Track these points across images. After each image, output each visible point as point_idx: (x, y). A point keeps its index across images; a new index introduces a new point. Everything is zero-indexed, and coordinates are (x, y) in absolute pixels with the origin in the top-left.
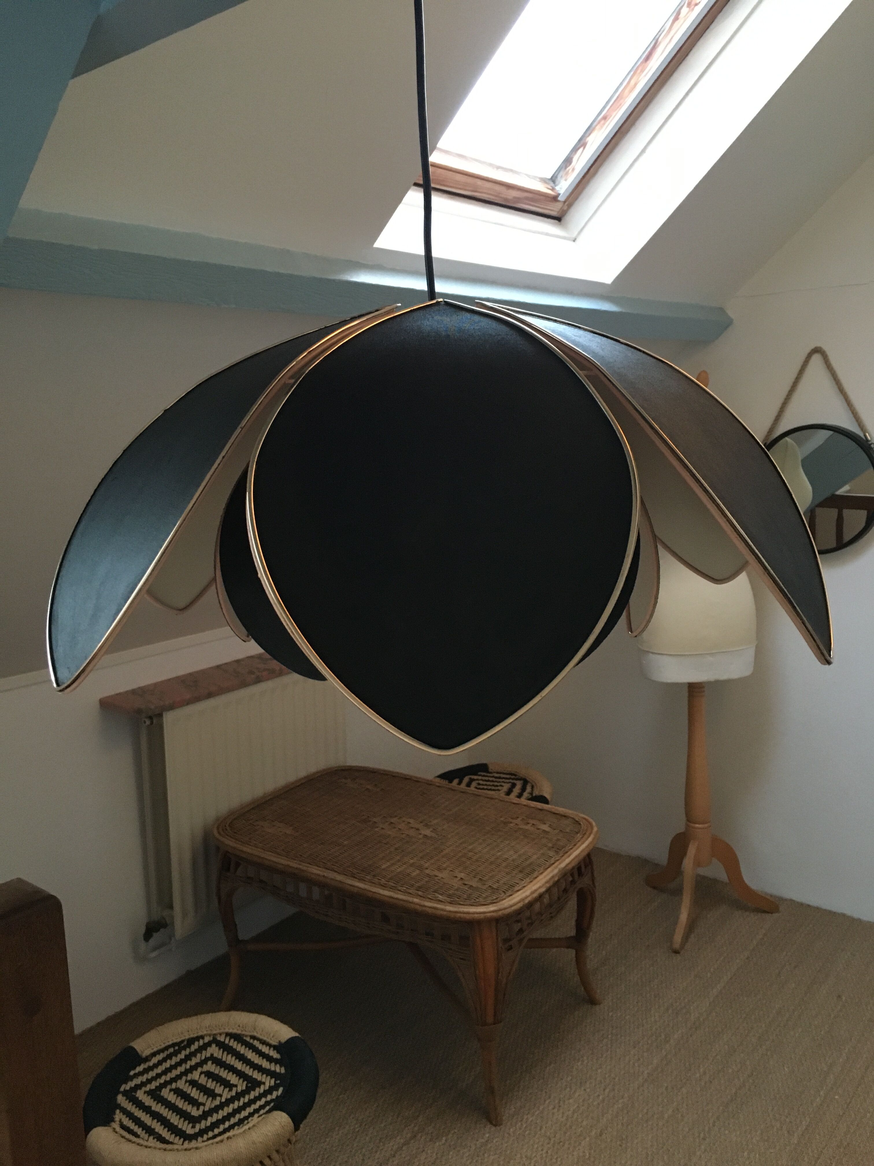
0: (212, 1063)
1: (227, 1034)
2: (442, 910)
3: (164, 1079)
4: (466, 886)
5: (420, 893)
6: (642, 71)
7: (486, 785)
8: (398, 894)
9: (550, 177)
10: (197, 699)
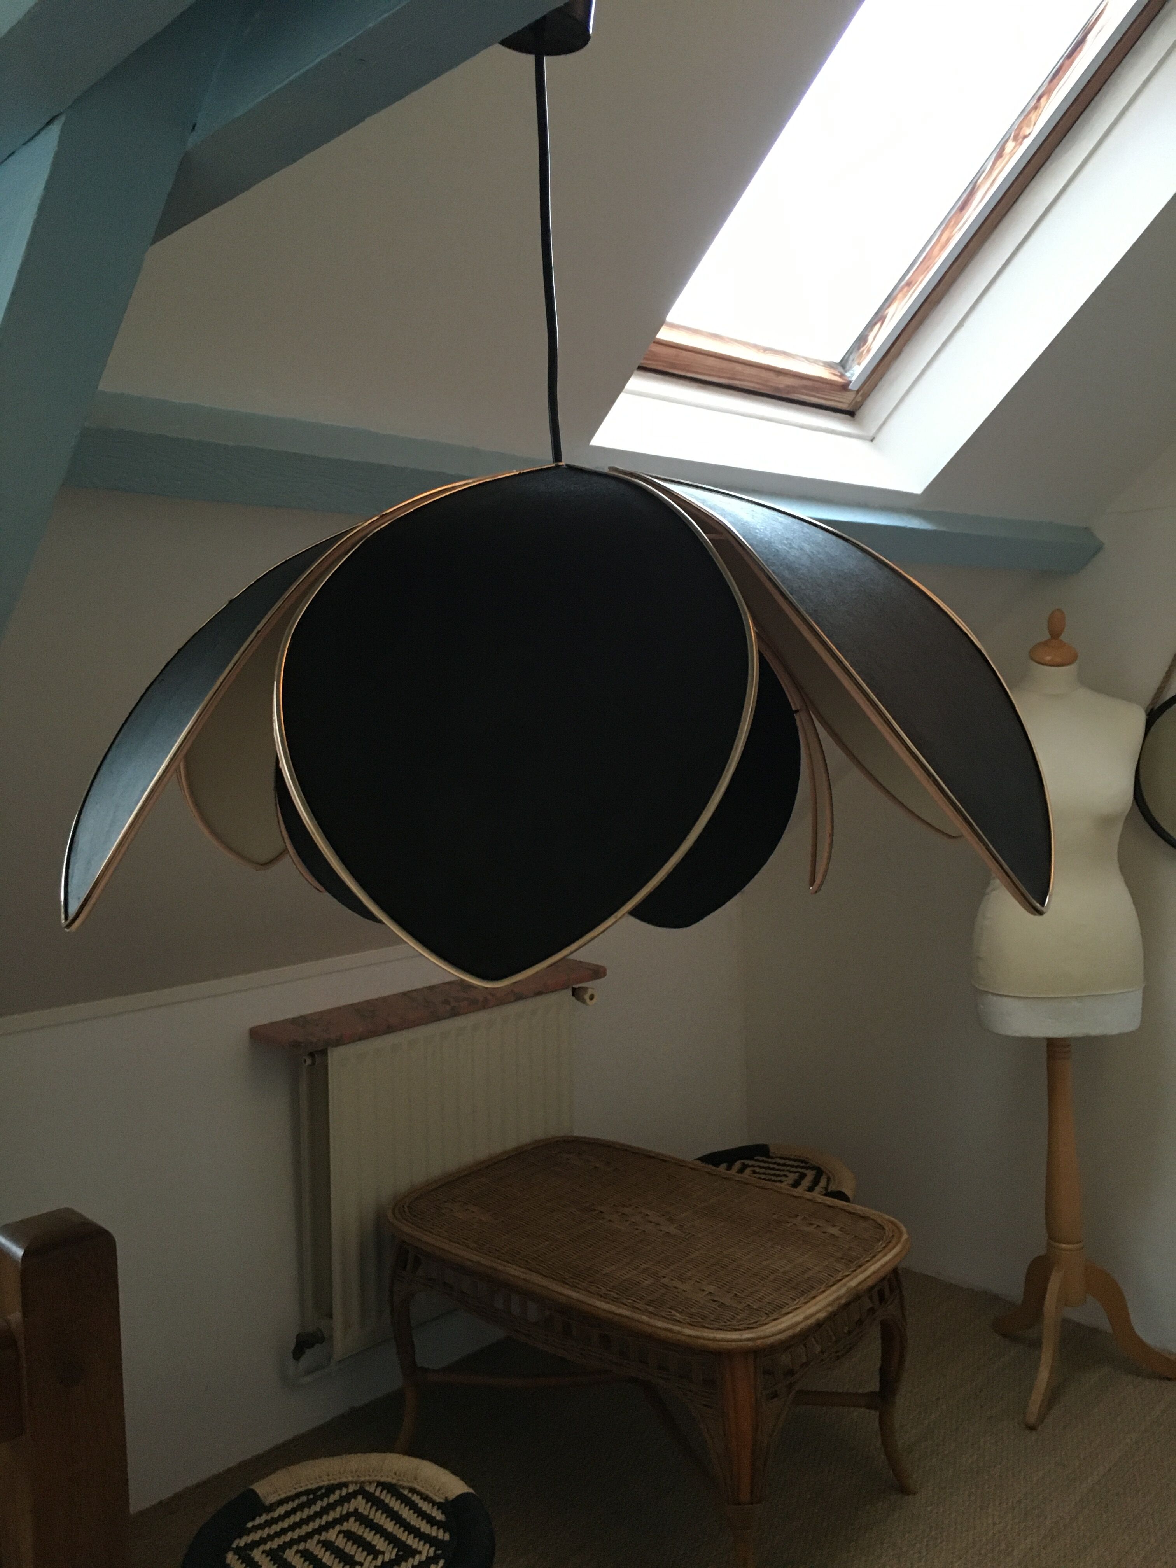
0: (356, 1521)
1: (379, 1484)
2: (679, 1333)
3: (291, 1536)
4: (715, 1303)
5: (651, 1309)
6: (956, 224)
7: (764, 1174)
8: (619, 1307)
9: (838, 361)
10: (373, 1034)
